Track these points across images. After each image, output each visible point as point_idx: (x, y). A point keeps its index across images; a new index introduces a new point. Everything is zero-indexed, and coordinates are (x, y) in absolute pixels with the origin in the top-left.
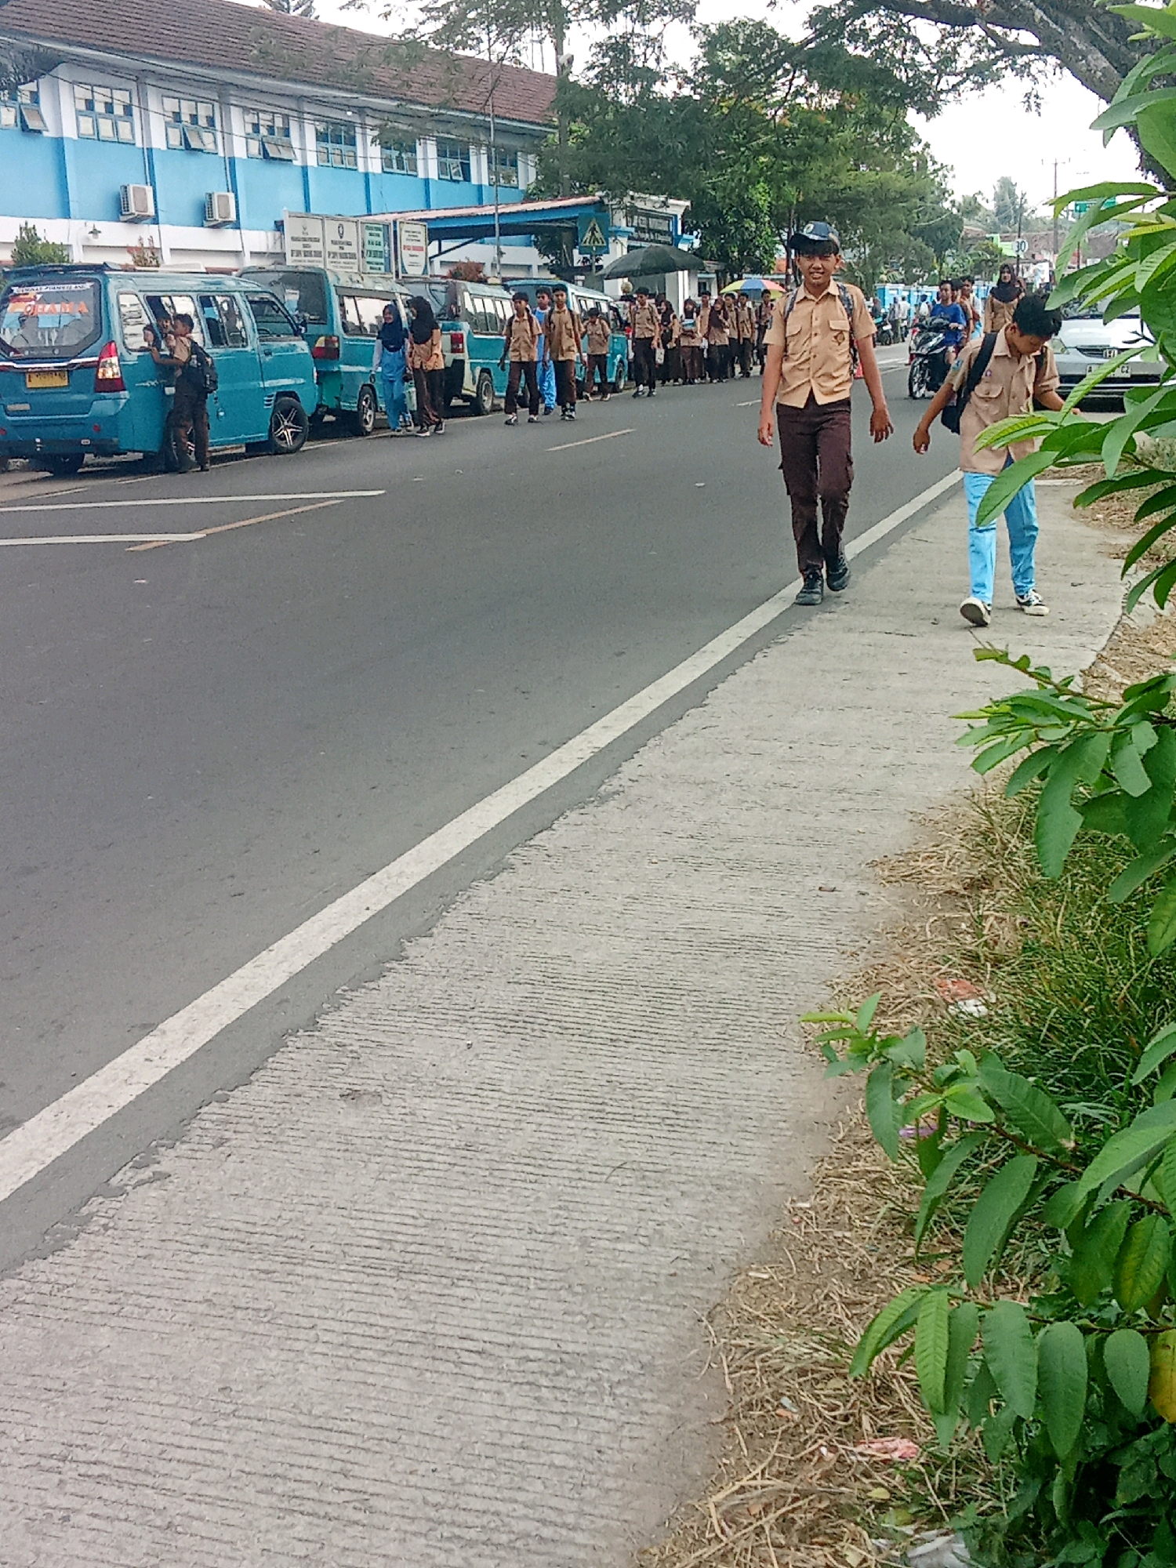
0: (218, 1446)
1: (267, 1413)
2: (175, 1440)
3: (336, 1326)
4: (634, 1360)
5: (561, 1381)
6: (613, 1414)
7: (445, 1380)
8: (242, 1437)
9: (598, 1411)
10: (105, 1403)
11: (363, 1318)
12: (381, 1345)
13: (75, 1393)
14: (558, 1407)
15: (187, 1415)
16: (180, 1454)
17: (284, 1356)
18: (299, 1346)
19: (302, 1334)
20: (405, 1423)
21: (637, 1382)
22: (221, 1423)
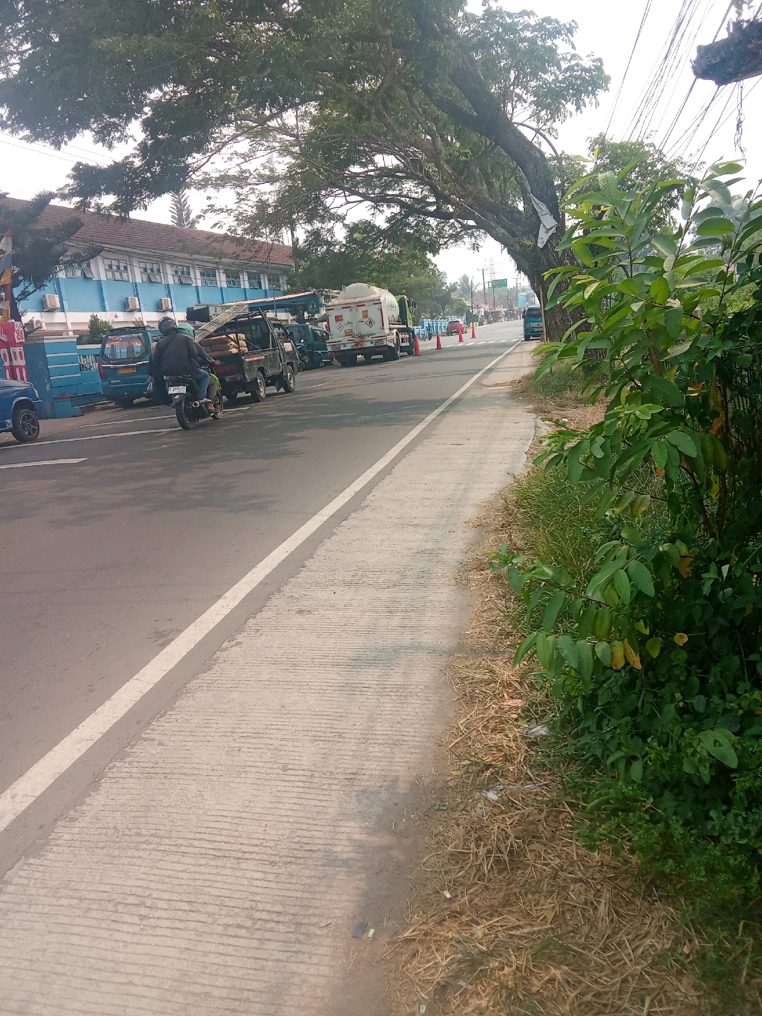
0: (285, 723)
1: (299, 712)
2: (271, 723)
3: (315, 684)
4: (421, 685)
5: (398, 694)
6: (418, 701)
7: (358, 697)
8: (293, 720)
9: (414, 701)
10: (241, 714)
11: (324, 681)
12: (333, 688)
13: (230, 712)
14: (399, 701)
15: (272, 715)
16: (273, 727)
17: (300, 694)
18: (304, 691)
19: (305, 687)
20: (348, 711)
21: (425, 691)
22: (285, 717)
